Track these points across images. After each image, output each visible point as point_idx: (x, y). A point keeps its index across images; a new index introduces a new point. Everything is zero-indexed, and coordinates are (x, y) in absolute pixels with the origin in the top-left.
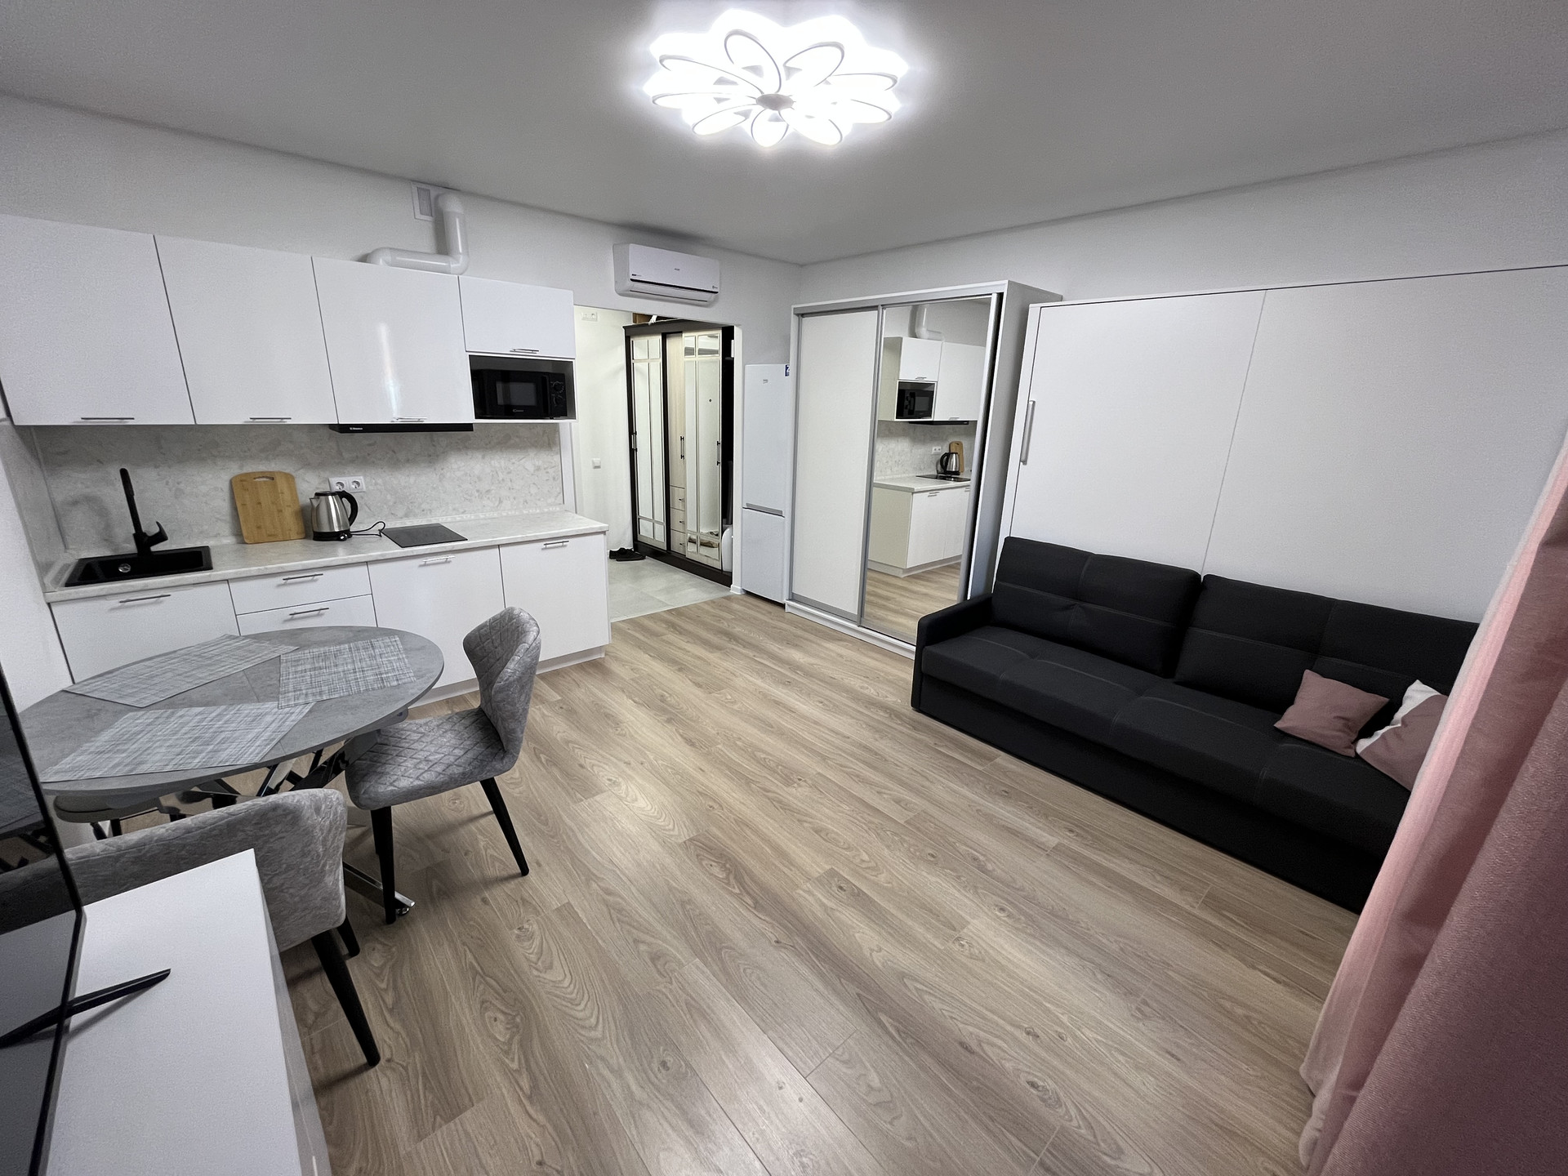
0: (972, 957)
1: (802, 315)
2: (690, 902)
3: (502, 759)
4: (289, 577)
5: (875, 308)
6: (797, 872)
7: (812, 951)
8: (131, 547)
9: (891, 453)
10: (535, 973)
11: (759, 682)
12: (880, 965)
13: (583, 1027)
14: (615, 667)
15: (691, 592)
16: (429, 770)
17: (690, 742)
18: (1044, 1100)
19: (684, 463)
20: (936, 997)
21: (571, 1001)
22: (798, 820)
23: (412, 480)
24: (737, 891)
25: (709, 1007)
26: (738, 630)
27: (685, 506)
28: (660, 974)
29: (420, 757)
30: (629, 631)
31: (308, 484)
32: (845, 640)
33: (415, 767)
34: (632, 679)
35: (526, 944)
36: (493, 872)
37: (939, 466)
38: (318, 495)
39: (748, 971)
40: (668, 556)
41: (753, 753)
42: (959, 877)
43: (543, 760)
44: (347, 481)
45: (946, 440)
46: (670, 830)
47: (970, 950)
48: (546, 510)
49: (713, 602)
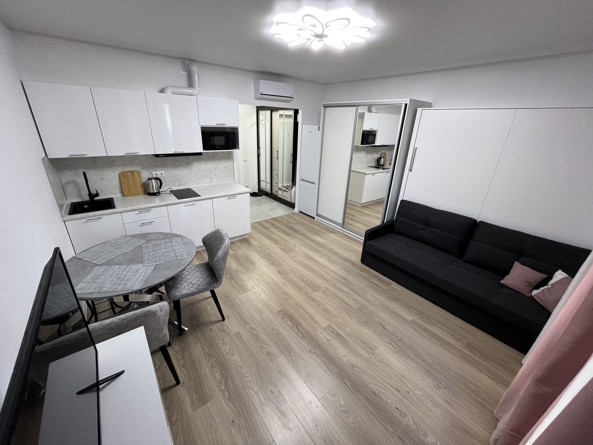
0: (378, 361)
1: (326, 107)
2: (280, 334)
3: (217, 283)
4: (141, 211)
5: (355, 106)
6: (317, 325)
7: (322, 355)
8: (87, 198)
9: (358, 158)
10: (228, 356)
11: (305, 250)
12: (345, 361)
13: (245, 377)
14: (253, 242)
15: (280, 211)
16: (192, 287)
17: (279, 273)
18: (401, 414)
19: (278, 161)
20: (365, 375)
21: (241, 367)
22: (318, 305)
23: (181, 172)
24: (296, 331)
25: (286, 372)
26: (297, 227)
27: (278, 177)
28: (270, 360)
29: (189, 281)
30: (257, 227)
31: (145, 175)
32: (337, 233)
33: (188, 285)
34: (259, 247)
35: (225, 346)
36: (213, 319)
37: (376, 162)
38: (149, 179)
39: (300, 361)
40: (271, 196)
41: (302, 278)
42: (375, 331)
43: (228, 277)
44: (158, 173)
45: (380, 152)
46: (273, 307)
47: (378, 358)
48: (228, 182)
49: (288, 215)
